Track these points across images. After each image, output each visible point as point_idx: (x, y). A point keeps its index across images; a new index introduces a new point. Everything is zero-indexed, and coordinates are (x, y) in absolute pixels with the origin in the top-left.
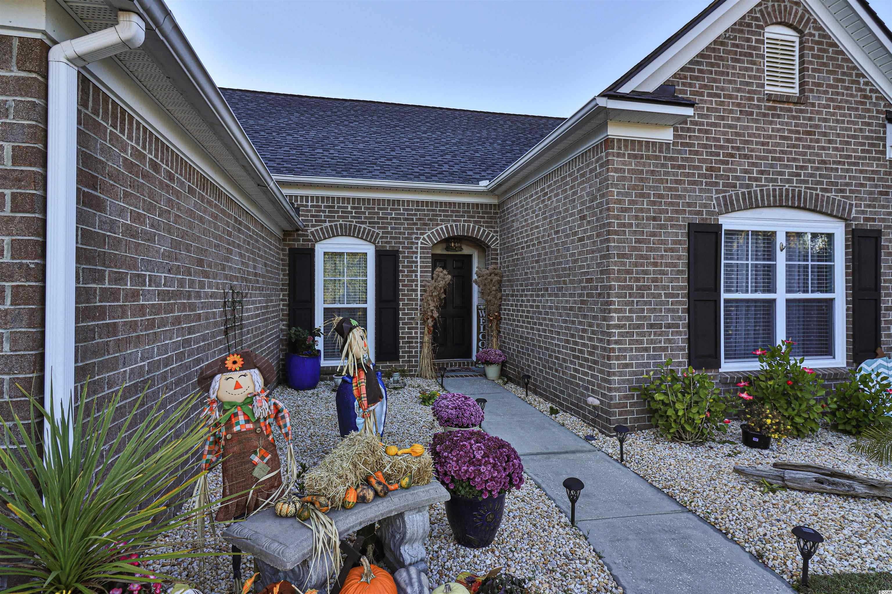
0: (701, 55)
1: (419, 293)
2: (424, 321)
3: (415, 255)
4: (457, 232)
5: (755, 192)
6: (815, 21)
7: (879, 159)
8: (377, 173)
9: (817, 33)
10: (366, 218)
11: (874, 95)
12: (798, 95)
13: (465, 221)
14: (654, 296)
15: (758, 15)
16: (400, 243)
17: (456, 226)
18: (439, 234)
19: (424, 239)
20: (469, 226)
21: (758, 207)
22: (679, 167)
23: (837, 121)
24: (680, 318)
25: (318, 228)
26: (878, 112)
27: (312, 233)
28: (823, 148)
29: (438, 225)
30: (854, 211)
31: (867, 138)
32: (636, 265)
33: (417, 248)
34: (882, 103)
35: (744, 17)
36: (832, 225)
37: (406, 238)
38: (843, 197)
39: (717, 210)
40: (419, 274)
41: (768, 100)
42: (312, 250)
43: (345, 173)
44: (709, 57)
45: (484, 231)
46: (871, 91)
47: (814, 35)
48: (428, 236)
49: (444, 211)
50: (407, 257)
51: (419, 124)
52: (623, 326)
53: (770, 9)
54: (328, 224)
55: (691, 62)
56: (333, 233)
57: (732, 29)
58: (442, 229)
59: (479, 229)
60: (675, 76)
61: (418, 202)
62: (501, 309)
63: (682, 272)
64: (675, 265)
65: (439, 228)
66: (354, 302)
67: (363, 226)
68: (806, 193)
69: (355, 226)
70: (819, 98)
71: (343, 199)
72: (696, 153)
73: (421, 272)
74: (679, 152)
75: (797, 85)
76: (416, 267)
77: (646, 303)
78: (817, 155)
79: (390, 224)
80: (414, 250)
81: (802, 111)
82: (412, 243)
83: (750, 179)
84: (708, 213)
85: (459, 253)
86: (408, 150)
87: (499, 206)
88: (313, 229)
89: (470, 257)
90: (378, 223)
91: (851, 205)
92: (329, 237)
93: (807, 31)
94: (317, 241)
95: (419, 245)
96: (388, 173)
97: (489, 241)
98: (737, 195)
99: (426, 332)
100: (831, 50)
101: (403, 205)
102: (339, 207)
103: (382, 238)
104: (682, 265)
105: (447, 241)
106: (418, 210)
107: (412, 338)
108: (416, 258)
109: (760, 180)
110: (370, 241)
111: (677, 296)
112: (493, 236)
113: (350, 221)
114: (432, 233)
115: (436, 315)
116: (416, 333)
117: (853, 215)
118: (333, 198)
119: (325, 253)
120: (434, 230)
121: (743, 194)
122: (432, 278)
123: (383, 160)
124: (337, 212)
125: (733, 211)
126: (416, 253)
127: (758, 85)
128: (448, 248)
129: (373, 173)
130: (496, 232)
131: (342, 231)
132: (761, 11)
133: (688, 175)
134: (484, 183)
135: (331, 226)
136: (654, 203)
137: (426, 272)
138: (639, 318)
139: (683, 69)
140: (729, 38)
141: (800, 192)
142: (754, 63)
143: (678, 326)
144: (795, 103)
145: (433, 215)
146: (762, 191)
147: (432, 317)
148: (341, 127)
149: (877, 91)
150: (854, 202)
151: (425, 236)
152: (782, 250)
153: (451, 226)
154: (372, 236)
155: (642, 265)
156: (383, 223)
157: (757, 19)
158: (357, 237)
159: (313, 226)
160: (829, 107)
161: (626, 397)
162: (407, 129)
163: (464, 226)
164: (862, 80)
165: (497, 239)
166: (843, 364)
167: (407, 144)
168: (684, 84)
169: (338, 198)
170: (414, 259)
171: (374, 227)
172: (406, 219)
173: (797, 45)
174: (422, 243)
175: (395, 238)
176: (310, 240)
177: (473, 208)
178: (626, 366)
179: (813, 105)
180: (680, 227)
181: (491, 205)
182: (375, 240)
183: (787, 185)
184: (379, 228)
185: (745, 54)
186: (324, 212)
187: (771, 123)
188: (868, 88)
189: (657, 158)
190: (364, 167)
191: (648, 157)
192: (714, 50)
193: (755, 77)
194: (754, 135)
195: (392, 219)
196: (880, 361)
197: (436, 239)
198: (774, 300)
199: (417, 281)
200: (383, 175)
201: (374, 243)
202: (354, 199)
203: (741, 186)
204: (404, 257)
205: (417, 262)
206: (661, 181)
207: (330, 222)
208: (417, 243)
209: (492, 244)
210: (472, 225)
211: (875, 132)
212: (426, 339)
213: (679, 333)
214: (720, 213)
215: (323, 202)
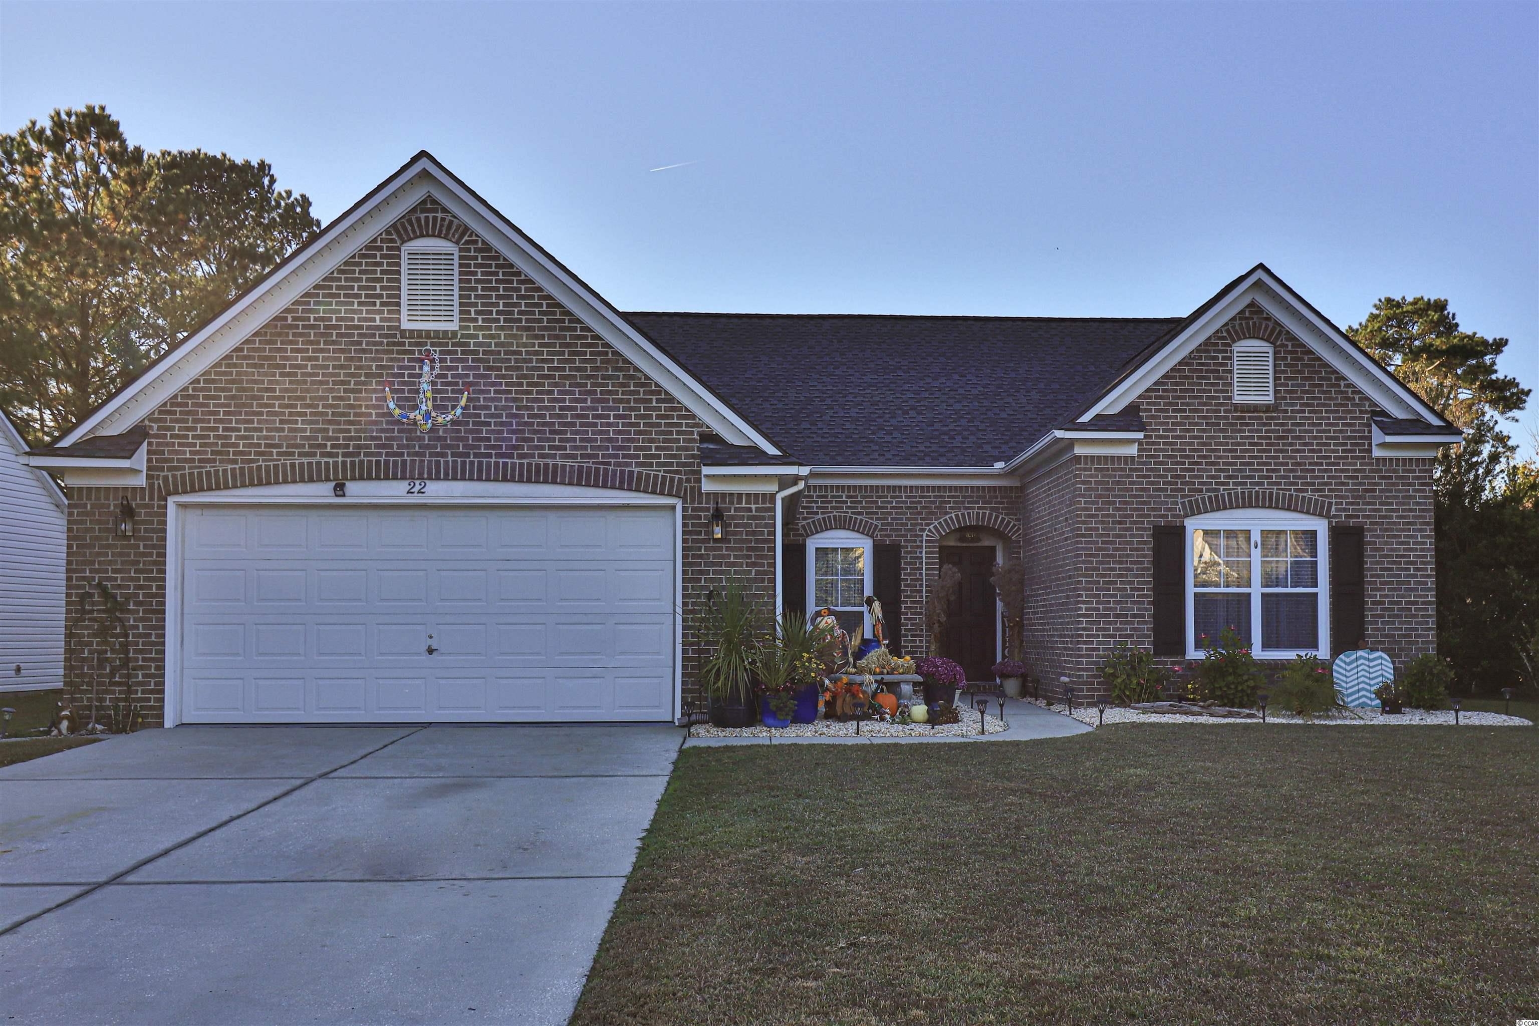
0: (1165, 376)
1: (924, 594)
2: (930, 628)
3: (919, 550)
4: (970, 521)
5: (1223, 495)
6: (1288, 332)
7: (1363, 458)
8: (875, 456)
9: (1290, 344)
10: (862, 508)
11: (1357, 397)
12: (1273, 402)
13: (979, 508)
14: (1119, 589)
15: (1225, 334)
16: (902, 536)
17: (969, 514)
18: (948, 525)
19: (930, 531)
20: (984, 514)
21: (1225, 508)
22: (1144, 476)
23: (1314, 425)
24: (1146, 609)
25: (810, 521)
26: (1361, 412)
27: (803, 526)
28: (1298, 451)
29: (946, 513)
30: (1333, 509)
31: (1349, 438)
32: (1102, 563)
33: (921, 541)
34: (1367, 404)
35: (1210, 338)
36: (1314, 522)
37: (910, 530)
38: (1321, 496)
39: (1182, 513)
40: (924, 572)
41: (1236, 411)
42: (804, 546)
43: (839, 459)
44: (1174, 377)
45: (1003, 519)
46: (1353, 392)
47: (1287, 346)
48: (935, 527)
49: (953, 497)
50: (910, 552)
51: (931, 359)
52: (1091, 616)
53: (1237, 327)
54: (820, 516)
55: (1155, 384)
56: (826, 525)
57: (1198, 350)
58: (951, 518)
59: (997, 517)
60: (1139, 397)
61: (922, 487)
62: (1023, 614)
63: (1148, 569)
64: (1142, 563)
65: (947, 517)
66: (849, 604)
67: (859, 517)
68: (1278, 494)
69: (851, 518)
70: (1292, 405)
71: (838, 487)
72: (1161, 463)
73: (927, 569)
74: (1144, 463)
75: (1271, 393)
76: (921, 563)
77: (1112, 596)
78: (1291, 458)
79: (891, 513)
80: (918, 544)
81: (1272, 418)
82: (916, 536)
83: (1217, 484)
84: (1173, 516)
85: (979, 544)
86: (913, 413)
87: (1022, 489)
88: (804, 522)
89: (993, 549)
90: (877, 513)
91: (1330, 504)
92: (822, 531)
93: (1279, 343)
94: (808, 536)
95: (925, 538)
96: (888, 456)
97: (1009, 532)
98: (1203, 499)
99: (933, 640)
100: (1306, 358)
101: (906, 492)
102: (832, 497)
103: (881, 530)
104: (1147, 562)
105: (962, 531)
106: (923, 497)
107: (917, 647)
108: (921, 553)
109: (1228, 484)
110: (867, 535)
111: (1143, 589)
112: (1014, 525)
113: (845, 512)
114: (940, 523)
115: (943, 618)
116: (921, 641)
117: (1333, 512)
118: (826, 487)
119: (817, 549)
120: (941, 520)
121: (1210, 498)
122: (940, 577)
123: (881, 434)
124: (831, 502)
125: (1200, 513)
126: (921, 547)
127: (1225, 398)
128: (962, 539)
129: (871, 457)
130: (1018, 520)
131: (836, 524)
132: (1228, 331)
133: (1152, 483)
134: (999, 465)
135: (824, 519)
136: (1119, 509)
137: (933, 569)
138: (1105, 609)
139: (1147, 391)
140: (1194, 358)
141: (1271, 494)
142: (1221, 378)
143: (1143, 616)
144: (1264, 412)
145: (941, 502)
146: (1230, 494)
147: (939, 621)
148: (825, 379)
149: (1360, 392)
150: (1334, 501)
151: (931, 527)
152: (1256, 547)
153: (963, 514)
154: (870, 529)
155: (1109, 563)
156: (882, 513)
157: (1224, 338)
158: (853, 530)
159: (805, 519)
160: (1304, 412)
161: (1094, 676)
162: (912, 373)
163: (978, 513)
164: (1342, 383)
165: (1019, 529)
166: (1326, 656)
167: (911, 402)
168: (1148, 404)
169: (832, 487)
170: (918, 554)
171: (872, 518)
172: (908, 508)
173: (1271, 355)
174: (927, 536)
175: (896, 530)
176: (802, 535)
177: (989, 492)
178: (1094, 649)
179: (1286, 411)
180: (1145, 529)
181: (1011, 487)
182: (873, 533)
183: (1257, 488)
184: (877, 519)
185: (1212, 371)
186: (817, 502)
187: (1240, 431)
188: (1350, 390)
189: (1122, 469)
190: (861, 448)
191: (1113, 470)
192: (1179, 371)
193: (1222, 391)
194: (1221, 444)
195: (892, 508)
196: (1360, 653)
197: (944, 530)
198: (1250, 594)
199: (922, 580)
200: (882, 459)
201: (871, 536)
202: (849, 487)
203: (1208, 490)
204: (906, 552)
205: (922, 558)
206: (1127, 490)
207: (822, 513)
208: (922, 536)
209: (1012, 535)
210: (988, 512)
211: (1358, 431)
212: (933, 648)
213: (1146, 623)
214: (1186, 516)
215: (815, 492)
